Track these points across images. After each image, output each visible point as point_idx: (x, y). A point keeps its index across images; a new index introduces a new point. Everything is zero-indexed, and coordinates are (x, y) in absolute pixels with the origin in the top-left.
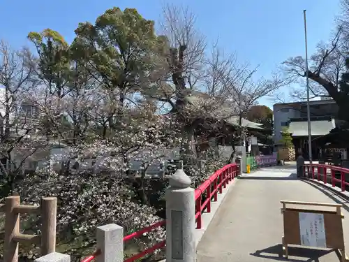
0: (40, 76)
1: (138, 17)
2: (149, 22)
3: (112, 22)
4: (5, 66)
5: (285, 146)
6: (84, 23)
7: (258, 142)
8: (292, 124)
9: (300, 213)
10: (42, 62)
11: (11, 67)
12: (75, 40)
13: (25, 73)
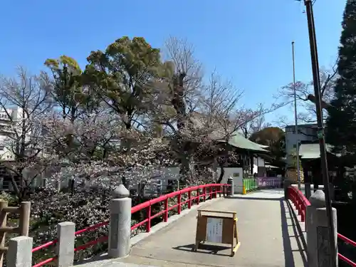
0: (55, 98)
1: (145, 45)
2: (155, 50)
3: (120, 50)
4: (24, 89)
5: (293, 168)
6: (96, 51)
7: (265, 164)
8: (302, 146)
9: (208, 219)
10: (57, 85)
11: (29, 90)
12: (87, 67)
13: (42, 96)
